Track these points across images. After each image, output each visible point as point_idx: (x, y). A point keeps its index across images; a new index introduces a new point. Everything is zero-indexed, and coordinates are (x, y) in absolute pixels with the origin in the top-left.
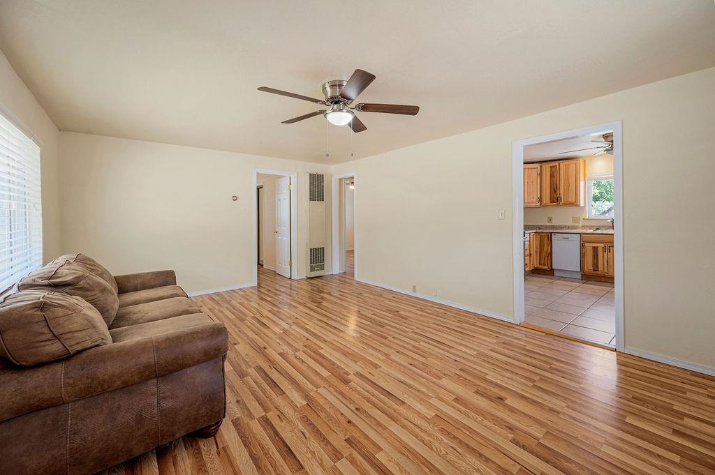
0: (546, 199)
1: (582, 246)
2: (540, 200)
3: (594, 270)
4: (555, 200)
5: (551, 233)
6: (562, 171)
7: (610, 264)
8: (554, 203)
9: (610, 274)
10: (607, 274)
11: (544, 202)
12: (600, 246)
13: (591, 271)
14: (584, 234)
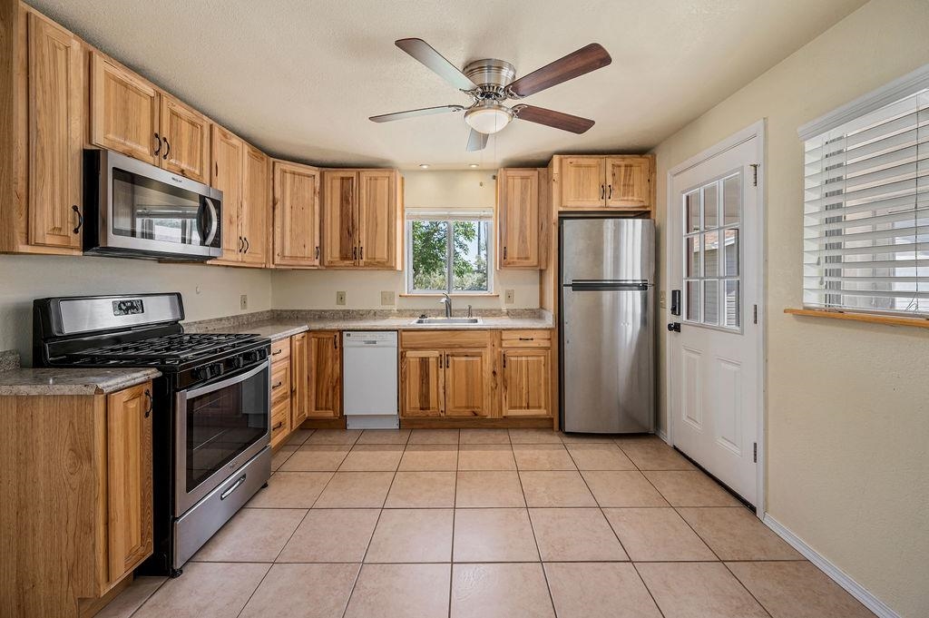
0: (333, 252)
1: (402, 357)
2: (320, 251)
3: (421, 409)
4: (350, 254)
5: (341, 332)
6: (363, 192)
7: (449, 391)
8: (348, 262)
9: (448, 413)
10: (443, 414)
11: (328, 258)
12: (433, 355)
13: (416, 411)
14: (404, 330)
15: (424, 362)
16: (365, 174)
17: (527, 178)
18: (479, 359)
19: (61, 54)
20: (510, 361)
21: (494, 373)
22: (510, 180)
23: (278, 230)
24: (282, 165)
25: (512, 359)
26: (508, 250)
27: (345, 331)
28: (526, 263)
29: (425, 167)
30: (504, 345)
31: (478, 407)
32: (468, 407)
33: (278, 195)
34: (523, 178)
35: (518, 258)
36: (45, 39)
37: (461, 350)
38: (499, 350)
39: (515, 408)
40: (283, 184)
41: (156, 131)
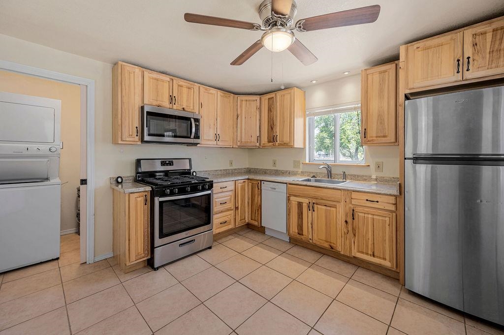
0: (265, 139)
1: (288, 199)
2: (259, 138)
3: (299, 234)
4: (272, 139)
5: (261, 181)
6: (278, 104)
7: (315, 227)
8: (271, 144)
9: (314, 242)
10: (311, 241)
11: (263, 142)
12: (305, 201)
13: (295, 234)
14: (290, 184)
15: (300, 205)
16: (279, 94)
17: (385, 72)
18: (334, 209)
19: (132, 75)
20: (358, 215)
21: (346, 222)
22: (370, 77)
23: (239, 130)
24: (241, 98)
25: (360, 214)
26: (368, 131)
27: (263, 181)
28: (384, 140)
29: (314, 82)
30: (353, 203)
31: (334, 243)
32: (327, 242)
33: (239, 113)
34: (380, 73)
35: (377, 137)
36: (126, 71)
37: (324, 201)
38: (350, 205)
39: (362, 253)
40: (241, 106)
41: (171, 94)
